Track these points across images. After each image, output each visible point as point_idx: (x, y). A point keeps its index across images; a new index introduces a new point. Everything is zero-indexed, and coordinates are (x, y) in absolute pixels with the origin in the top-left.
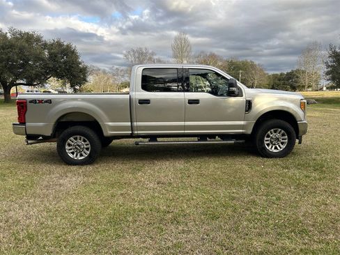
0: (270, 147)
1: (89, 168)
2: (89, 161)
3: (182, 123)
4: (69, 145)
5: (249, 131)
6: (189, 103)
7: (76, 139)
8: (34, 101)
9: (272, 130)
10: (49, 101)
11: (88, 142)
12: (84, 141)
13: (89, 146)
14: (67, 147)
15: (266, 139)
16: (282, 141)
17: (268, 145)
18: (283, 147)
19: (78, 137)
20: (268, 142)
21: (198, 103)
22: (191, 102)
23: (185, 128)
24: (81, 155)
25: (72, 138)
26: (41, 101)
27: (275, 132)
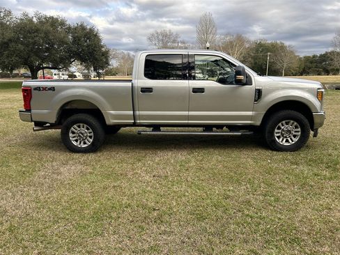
0: (281, 140)
1: (92, 156)
2: (93, 149)
3: (186, 113)
4: (73, 133)
5: (258, 123)
6: (194, 92)
7: (79, 127)
8: (38, 89)
9: (284, 122)
10: (53, 89)
11: (91, 130)
12: (88, 129)
13: (92, 134)
14: (71, 135)
15: (276, 131)
16: (294, 133)
17: (279, 137)
18: (296, 140)
19: (81, 124)
20: (278, 135)
21: (203, 92)
22: (196, 90)
23: (188, 117)
24: (85, 143)
25: (75, 126)
26: (44, 89)
27: (287, 124)
